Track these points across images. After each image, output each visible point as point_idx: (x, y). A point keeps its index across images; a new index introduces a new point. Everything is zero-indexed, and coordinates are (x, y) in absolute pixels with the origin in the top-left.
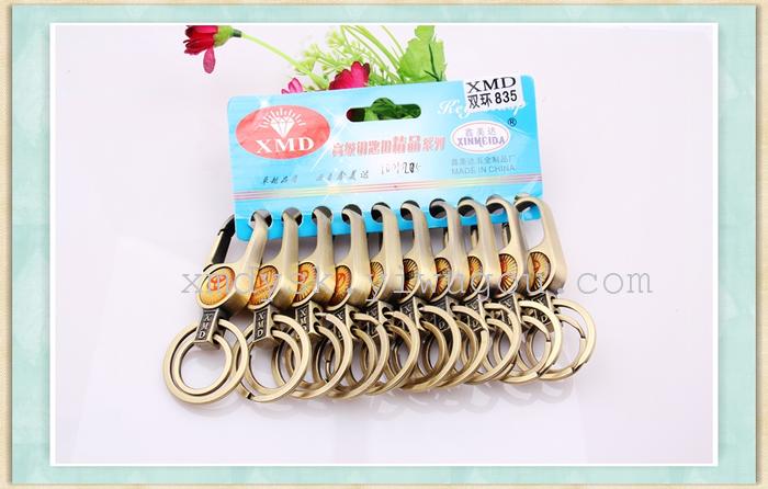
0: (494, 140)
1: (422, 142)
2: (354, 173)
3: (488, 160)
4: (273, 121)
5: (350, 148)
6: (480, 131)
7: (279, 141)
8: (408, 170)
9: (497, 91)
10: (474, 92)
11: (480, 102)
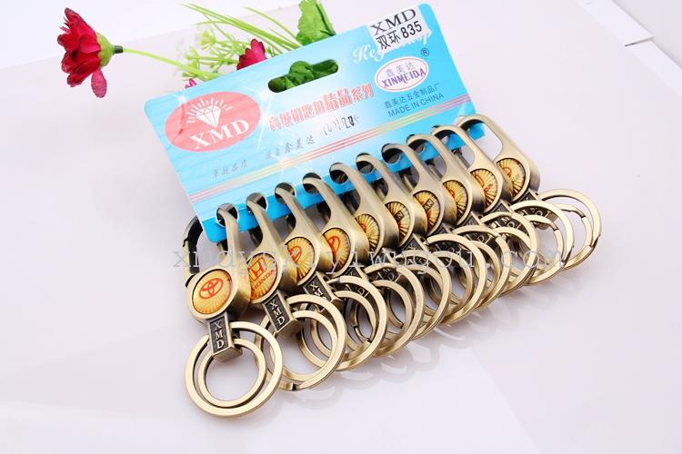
0: (415, 74)
1: (351, 94)
2: (299, 141)
3: (416, 94)
4: (198, 114)
5: (286, 119)
6: (399, 68)
7: (213, 131)
8: (349, 125)
9: (401, 26)
10: (380, 33)
11: (389, 42)
